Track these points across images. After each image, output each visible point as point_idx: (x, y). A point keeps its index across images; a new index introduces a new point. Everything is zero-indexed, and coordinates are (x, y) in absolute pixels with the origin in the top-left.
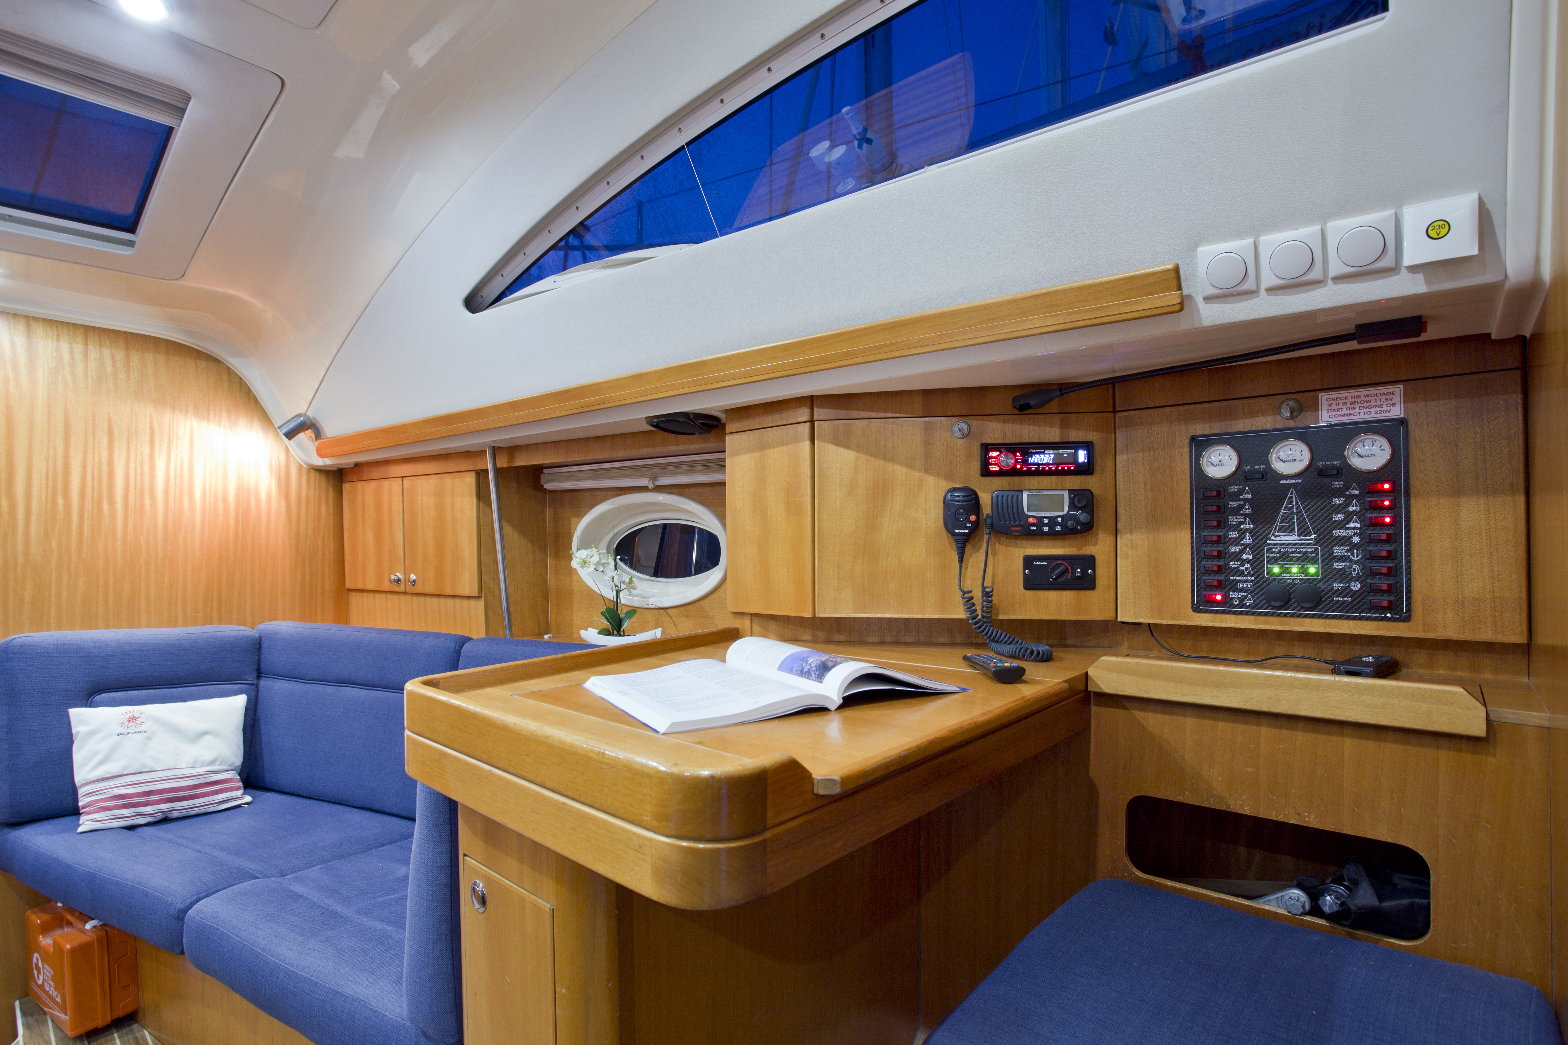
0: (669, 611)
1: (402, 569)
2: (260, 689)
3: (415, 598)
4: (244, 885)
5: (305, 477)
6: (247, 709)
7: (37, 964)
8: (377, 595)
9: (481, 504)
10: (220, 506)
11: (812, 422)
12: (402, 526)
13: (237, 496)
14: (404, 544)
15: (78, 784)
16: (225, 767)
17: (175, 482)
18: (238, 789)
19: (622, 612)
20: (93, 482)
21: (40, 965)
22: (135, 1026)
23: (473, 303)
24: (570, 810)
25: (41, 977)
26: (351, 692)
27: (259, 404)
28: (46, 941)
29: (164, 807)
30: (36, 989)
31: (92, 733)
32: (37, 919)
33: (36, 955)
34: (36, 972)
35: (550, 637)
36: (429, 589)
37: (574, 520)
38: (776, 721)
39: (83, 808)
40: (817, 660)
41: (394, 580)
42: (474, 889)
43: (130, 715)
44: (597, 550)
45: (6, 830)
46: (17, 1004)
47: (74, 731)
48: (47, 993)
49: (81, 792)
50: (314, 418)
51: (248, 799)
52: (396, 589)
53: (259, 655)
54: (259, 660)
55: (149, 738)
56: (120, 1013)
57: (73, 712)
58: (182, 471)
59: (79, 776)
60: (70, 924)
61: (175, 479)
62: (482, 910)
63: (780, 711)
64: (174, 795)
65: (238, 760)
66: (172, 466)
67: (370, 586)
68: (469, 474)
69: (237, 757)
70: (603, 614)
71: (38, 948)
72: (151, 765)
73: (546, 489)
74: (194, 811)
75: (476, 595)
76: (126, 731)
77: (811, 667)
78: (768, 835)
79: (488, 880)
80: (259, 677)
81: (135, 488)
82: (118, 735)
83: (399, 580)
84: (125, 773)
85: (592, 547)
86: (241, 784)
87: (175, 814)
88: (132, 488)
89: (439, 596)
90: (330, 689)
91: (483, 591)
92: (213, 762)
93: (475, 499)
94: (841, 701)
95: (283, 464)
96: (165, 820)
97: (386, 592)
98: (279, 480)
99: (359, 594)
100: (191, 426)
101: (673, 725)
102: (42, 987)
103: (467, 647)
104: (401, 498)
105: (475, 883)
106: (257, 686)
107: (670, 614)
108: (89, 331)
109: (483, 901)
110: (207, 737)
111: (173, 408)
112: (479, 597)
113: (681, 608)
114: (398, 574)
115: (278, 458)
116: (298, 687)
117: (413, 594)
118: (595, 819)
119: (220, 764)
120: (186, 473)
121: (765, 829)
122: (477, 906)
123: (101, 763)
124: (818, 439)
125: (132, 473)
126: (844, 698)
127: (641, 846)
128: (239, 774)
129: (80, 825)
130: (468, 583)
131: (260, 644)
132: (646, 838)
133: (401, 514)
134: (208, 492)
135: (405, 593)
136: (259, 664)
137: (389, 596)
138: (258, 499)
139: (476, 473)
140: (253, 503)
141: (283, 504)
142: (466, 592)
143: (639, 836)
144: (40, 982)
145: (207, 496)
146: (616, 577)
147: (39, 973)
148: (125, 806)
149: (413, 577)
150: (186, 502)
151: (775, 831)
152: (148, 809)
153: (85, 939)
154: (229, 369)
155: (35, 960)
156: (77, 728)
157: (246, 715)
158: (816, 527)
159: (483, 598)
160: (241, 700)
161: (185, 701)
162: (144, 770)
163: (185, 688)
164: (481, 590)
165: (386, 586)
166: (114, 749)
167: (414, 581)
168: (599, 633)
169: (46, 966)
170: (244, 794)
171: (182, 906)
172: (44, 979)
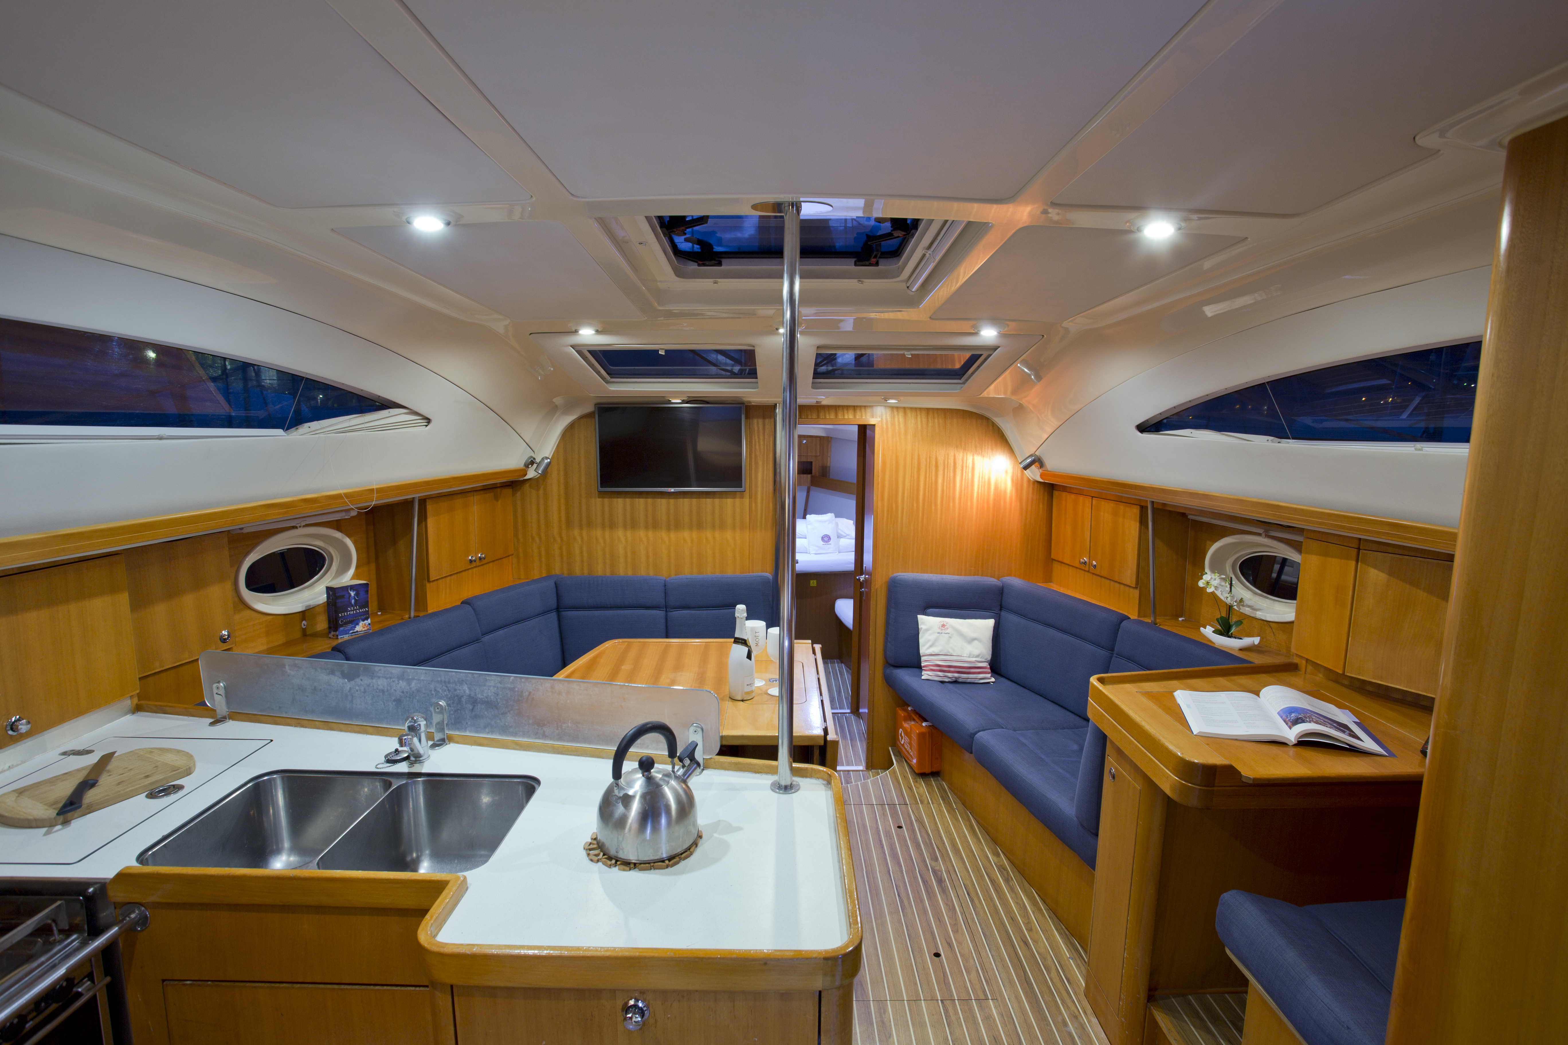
0: (1271, 624)
1: (1088, 555)
2: (1001, 617)
3: (1094, 576)
4: (999, 730)
5: (1031, 486)
6: (994, 627)
7: (901, 734)
8: (1071, 568)
9: (1142, 527)
10: (986, 506)
11: (1359, 549)
12: (1089, 529)
13: (994, 499)
14: (1090, 540)
15: (921, 655)
16: (983, 660)
17: (964, 492)
18: (989, 673)
19: (1233, 619)
20: (928, 494)
21: (903, 735)
22: (939, 778)
23: (1143, 428)
24: (1147, 756)
25: (903, 741)
26: (1052, 632)
27: (1008, 442)
28: (906, 725)
29: (956, 675)
30: (900, 745)
31: (927, 630)
32: (902, 713)
33: (901, 730)
34: (900, 738)
35: (1183, 620)
36: (1104, 573)
37: (1208, 543)
38: (1253, 743)
39: (924, 667)
40: (1295, 716)
41: (1082, 562)
42: (1110, 771)
43: (942, 623)
44: (1219, 575)
45: (891, 668)
46: (890, 748)
47: (920, 627)
48: (906, 749)
49: (923, 659)
50: (1040, 456)
51: (993, 680)
52: (1083, 568)
53: (1002, 597)
54: (1002, 599)
55: (950, 637)
56: (934, 770)
57: (918, 616)
58: (968, 486)
59: (923, 650)
60: (914, 720)
61: (965, 491)
62: (1113, 780)
63: (1258, 739)
64: (961, 670)
65: (989, 657)
66: (963, 483)
67: (1067, 561)
68: (1136, 506)
69: (988, 655)
70: (1217, 620)
71: (902, 727)
72: (951, 652)
73: (1189, 519)
74: (969, 681)
75: (1134, 586)
76: (941, 632)
77: (1291, 719)
78: (1215, 789)
79: (1116, 769)
80: (1001, 610)
81: (946, 497)
82: (938, 633)
83: (1086, 562)
84: (940, 654)
85: (1216, 573)
86: (990, 671)
87: (960, 680)
88: (945, 496)
89: (1110, 580)
90: (1040, 627)
91: (1140, 583)
92: (977, 656)
93: (1138, 524)
94: (1296, 742)
95: (1019, 479)
96: (955, 682)
97: (1076, 568)
98: (1017, 489)
99: (1060, 563)
100: (973, 459)
101: (1200, 732)
102: (903, 745)
103: (1125, 623)
104: (1090, 510)
105: (1111, 769)
106: (1000, 614)
107: (1271, 626)
108: (928, 410)
109: (1114, 777)
110: (976, 642)
111: (965, 449)
112: (1136, 588)
113: (1280, 625)
114: (1085, 559)
115: (1017, 476)
116: (1022, 621)
117: (1093, 574)
118: (1154, 762)
119: (981, 658)
120: (970, 487)
121: (1214, 786)
122: (1111, 778)
123: (931, 646)
124: (1361, 562)
125: (945, 488)
126: (1298, 741)
127: (1168, 777)
128: (989, 664)
129: (922, 675)
130: (1129, 575)
131: (1002, 590)
132: (1169, 775)
133: (1090, 520)
134: (980, 498)
135: (1088, 571)
136: (1001, 602)
137: (1078, 570)
138: (1005, 501)
139: (1140, 507)
140: (1002, 504)
141: (1018, 504)
142: (1128, 582)
143: (1167, 773)
144: (902, 743)
145: (979, 500)
146: (1229, 598)
147: (902, 738)
148: (940, 671)
149: (1094, 563)
150: (969, 504)
151: (1219, 788)
152: (950, 675)
153: (923, 730)
154: (993, 423)
155: (900, 732)
156: (922, 626)
157: (994, 631)
158: (1352, 618)
159: (1138, 589)
160: (991, 622)
161: (965, 618)
162: (948, 654)
163: (965, 611)
164: (1137, 583)
165: (1077, 564)
166: (936, 640)
167: (1095, 566)
168: (1214, 632)
169: (906, 736)
170: (991, 676)
171: (973, 732)
172: (904, 742)
